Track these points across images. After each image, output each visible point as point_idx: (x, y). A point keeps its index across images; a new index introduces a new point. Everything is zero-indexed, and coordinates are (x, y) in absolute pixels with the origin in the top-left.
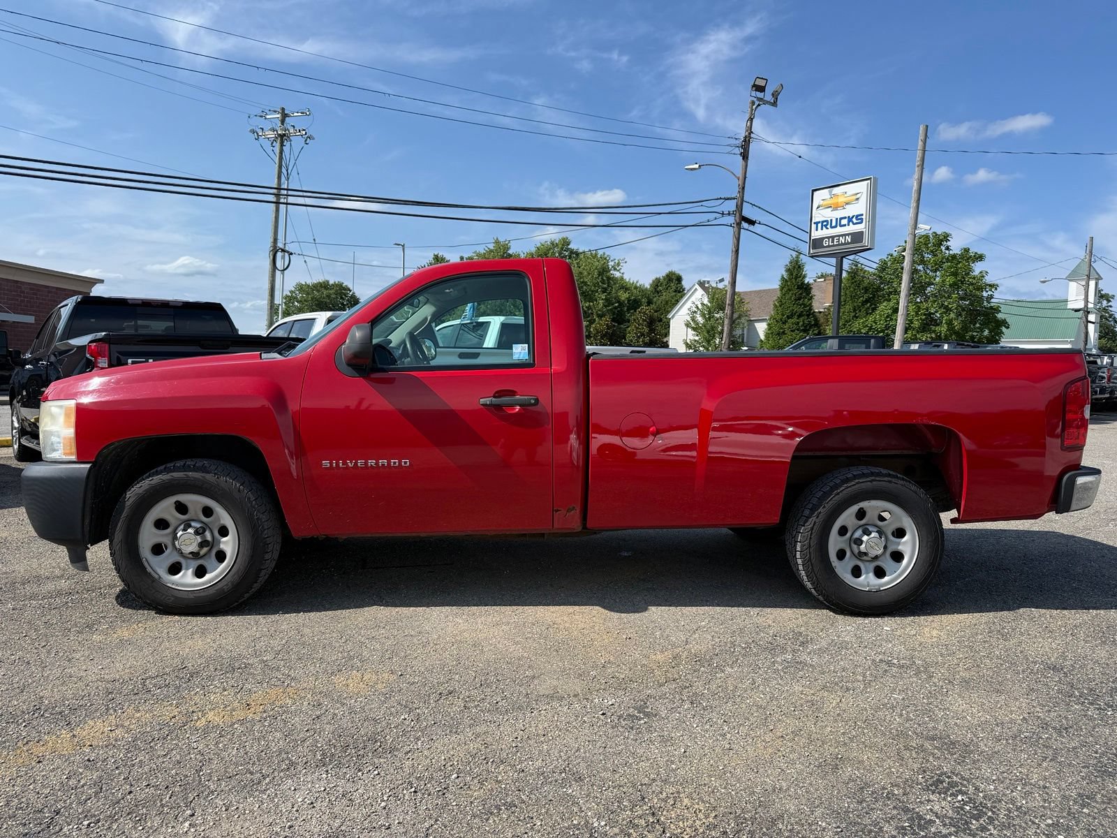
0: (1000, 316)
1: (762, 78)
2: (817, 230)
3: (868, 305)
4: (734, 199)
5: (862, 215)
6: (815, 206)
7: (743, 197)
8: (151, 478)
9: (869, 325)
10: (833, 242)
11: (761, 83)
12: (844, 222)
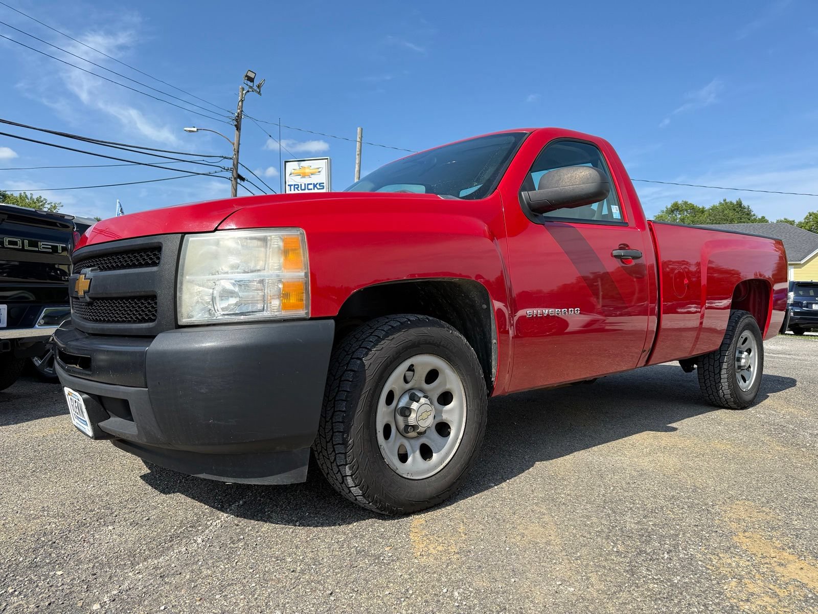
1: (253, 72)
2: (290, 189)
4: (232, 159)
5: (323, 183)
7: (238, 159)
8: (390, 338)
11: (252, 75)
12: (311, 186)
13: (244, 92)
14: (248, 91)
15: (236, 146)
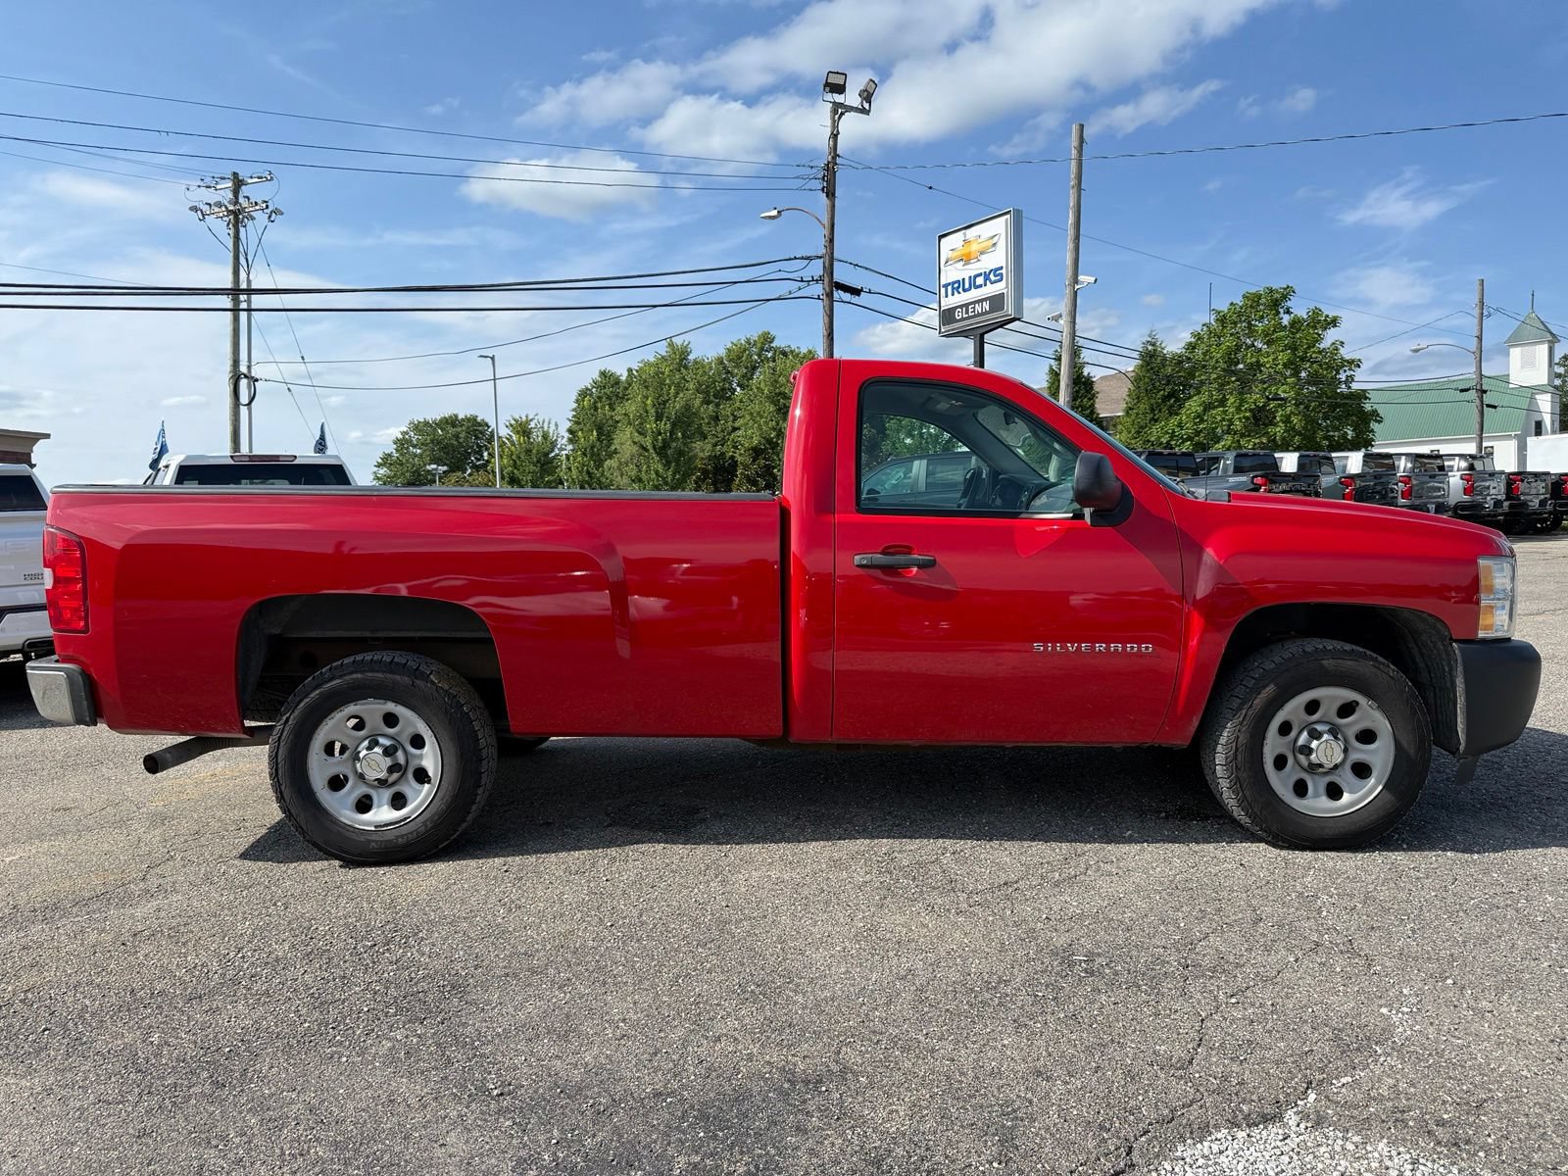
0: (1368, 407)
1: (837, 73)
2: (947, 296)
3: (1172, 401)
4: (821, 257)
5: (1001, 268)
6: (942, 263)
7: (832, 253)
9: (1170, 431)
10: (967, 313)
11: (838, 80)
12: (980, 281)
13: (837, 116)
14: (842, 114)
15: (826, 232)
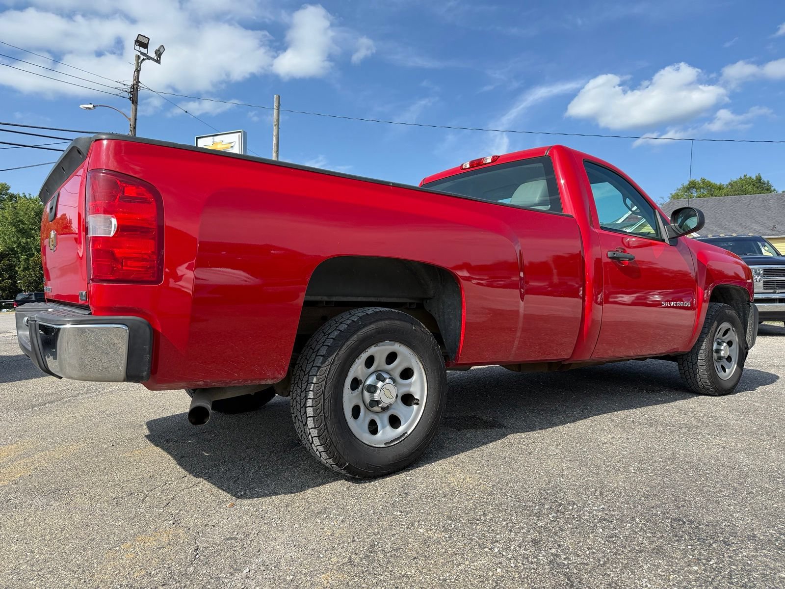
1: (144, 36)
11: (144, 40)
13: (140, 61)
14: (144, 59)
15: (132, 123)
